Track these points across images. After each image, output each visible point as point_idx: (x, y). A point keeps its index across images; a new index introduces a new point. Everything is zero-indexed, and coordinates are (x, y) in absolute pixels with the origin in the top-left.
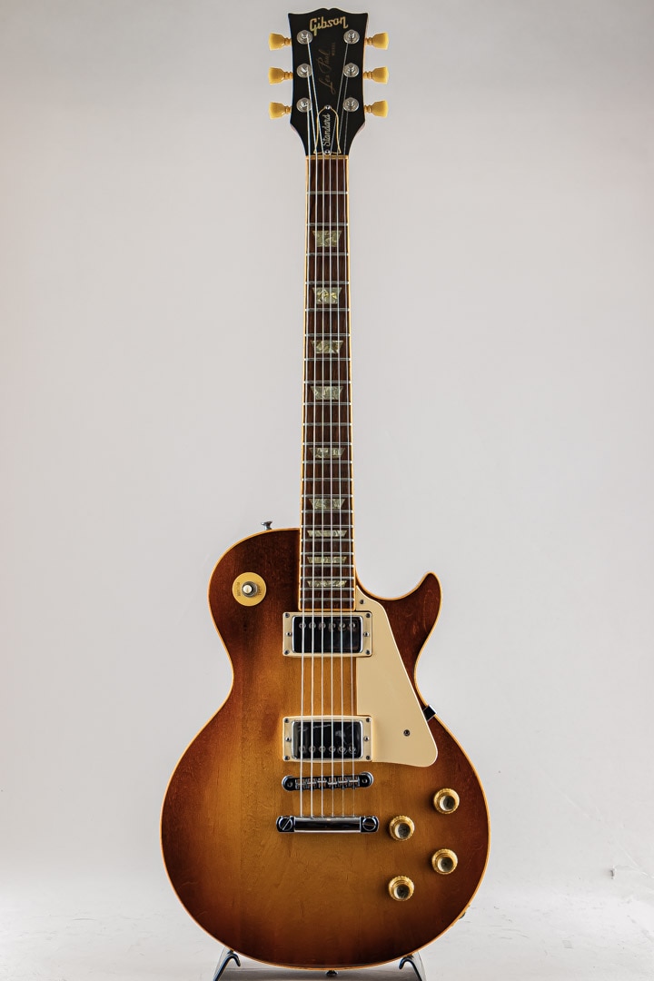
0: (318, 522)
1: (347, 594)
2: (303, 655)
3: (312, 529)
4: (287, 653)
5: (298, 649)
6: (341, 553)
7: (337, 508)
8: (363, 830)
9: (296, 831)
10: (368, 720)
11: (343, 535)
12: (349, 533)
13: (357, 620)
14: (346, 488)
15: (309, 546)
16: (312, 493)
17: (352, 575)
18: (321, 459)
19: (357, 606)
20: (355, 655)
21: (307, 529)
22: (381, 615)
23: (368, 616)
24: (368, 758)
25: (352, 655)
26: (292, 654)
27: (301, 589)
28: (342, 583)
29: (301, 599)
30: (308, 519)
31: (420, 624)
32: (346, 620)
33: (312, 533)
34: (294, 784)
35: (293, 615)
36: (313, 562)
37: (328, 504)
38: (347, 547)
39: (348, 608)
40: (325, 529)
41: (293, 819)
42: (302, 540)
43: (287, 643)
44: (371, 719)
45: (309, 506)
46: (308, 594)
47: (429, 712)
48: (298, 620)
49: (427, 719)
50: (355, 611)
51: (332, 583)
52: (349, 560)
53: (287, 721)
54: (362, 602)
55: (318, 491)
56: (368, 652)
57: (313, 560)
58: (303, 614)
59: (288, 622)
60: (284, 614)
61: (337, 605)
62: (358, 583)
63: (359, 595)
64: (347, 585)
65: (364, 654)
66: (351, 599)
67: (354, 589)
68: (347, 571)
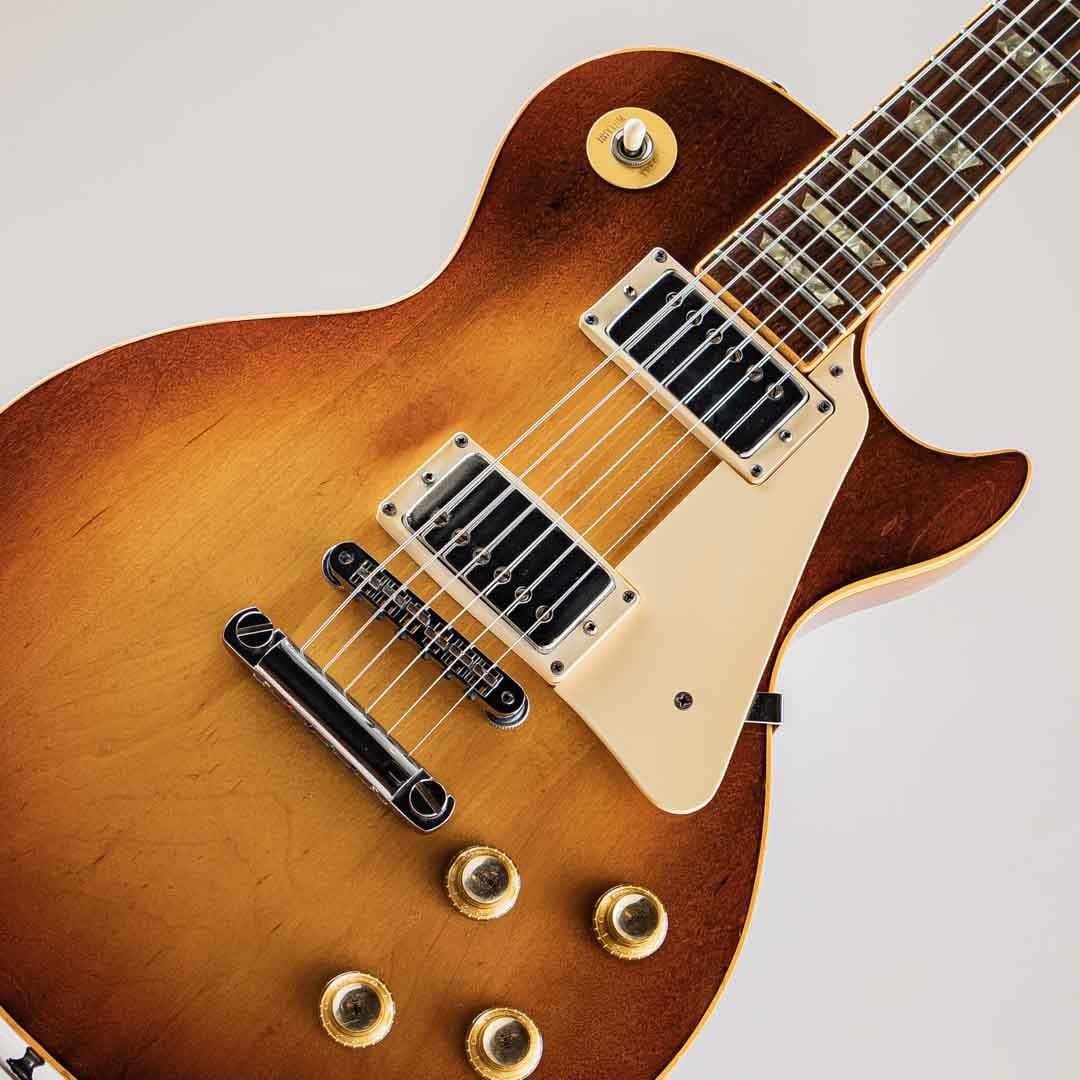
0: (891, 152)
1: (821, 324)
2: (619, 353)
3: (864, 152)
4: (591, 320)
5: (619, 333)
6: (881, 244)
7: (952, 165)
8: (401, 801)
9: (258, 668)
10: (629, 597)
11: (919, 220)
12: (933, 227)
13: (793, 395)
14: (1006, 147)
15: (828, 176)
16: (928, 95)
17: (865, 305)
18: (1004, 56)
19: (819, 368)
20: (727, 452)
21: (855, 144)
22: (847, 434)
23: (823, 408)
24: (557, 667)
25: (717, 444)
26: (600, 334)
27: (740, 236)
28: (829, 298)
29: (720, 253)
30: (877, 130)
31: (909, 528)
32: (772, 372)
33: (860, 161)
34: (355, 566)
35: (672, 264)
36: (809, 209)
37: (940, 142)
38: (906, 245)
39: (799, 353)
40: (891, 175)
41: (279, 637)
42: (827, 156)
43: (614, 303)
44: (635, 605)
45: (900, 110)
46: (743, 255)
47: (767, 706)
48: (672, 283)
49: (751, 716)
50: (806, 375)
51: (811, 279)
52: (887, 271)
53: (461, 442)
54: (836, 372)
55: (945, 102)
56: (757, 471)
57: (813, 207)
58: (695, 281)
59: (649, 271)
60: (656, 251)
61: (781, 325)
62: (859, 333)
63: (839, 352)
64: (837, 311)
65: (746, 466)
66: (819, 342)
67: (844, 331)
68: (862, 288)
